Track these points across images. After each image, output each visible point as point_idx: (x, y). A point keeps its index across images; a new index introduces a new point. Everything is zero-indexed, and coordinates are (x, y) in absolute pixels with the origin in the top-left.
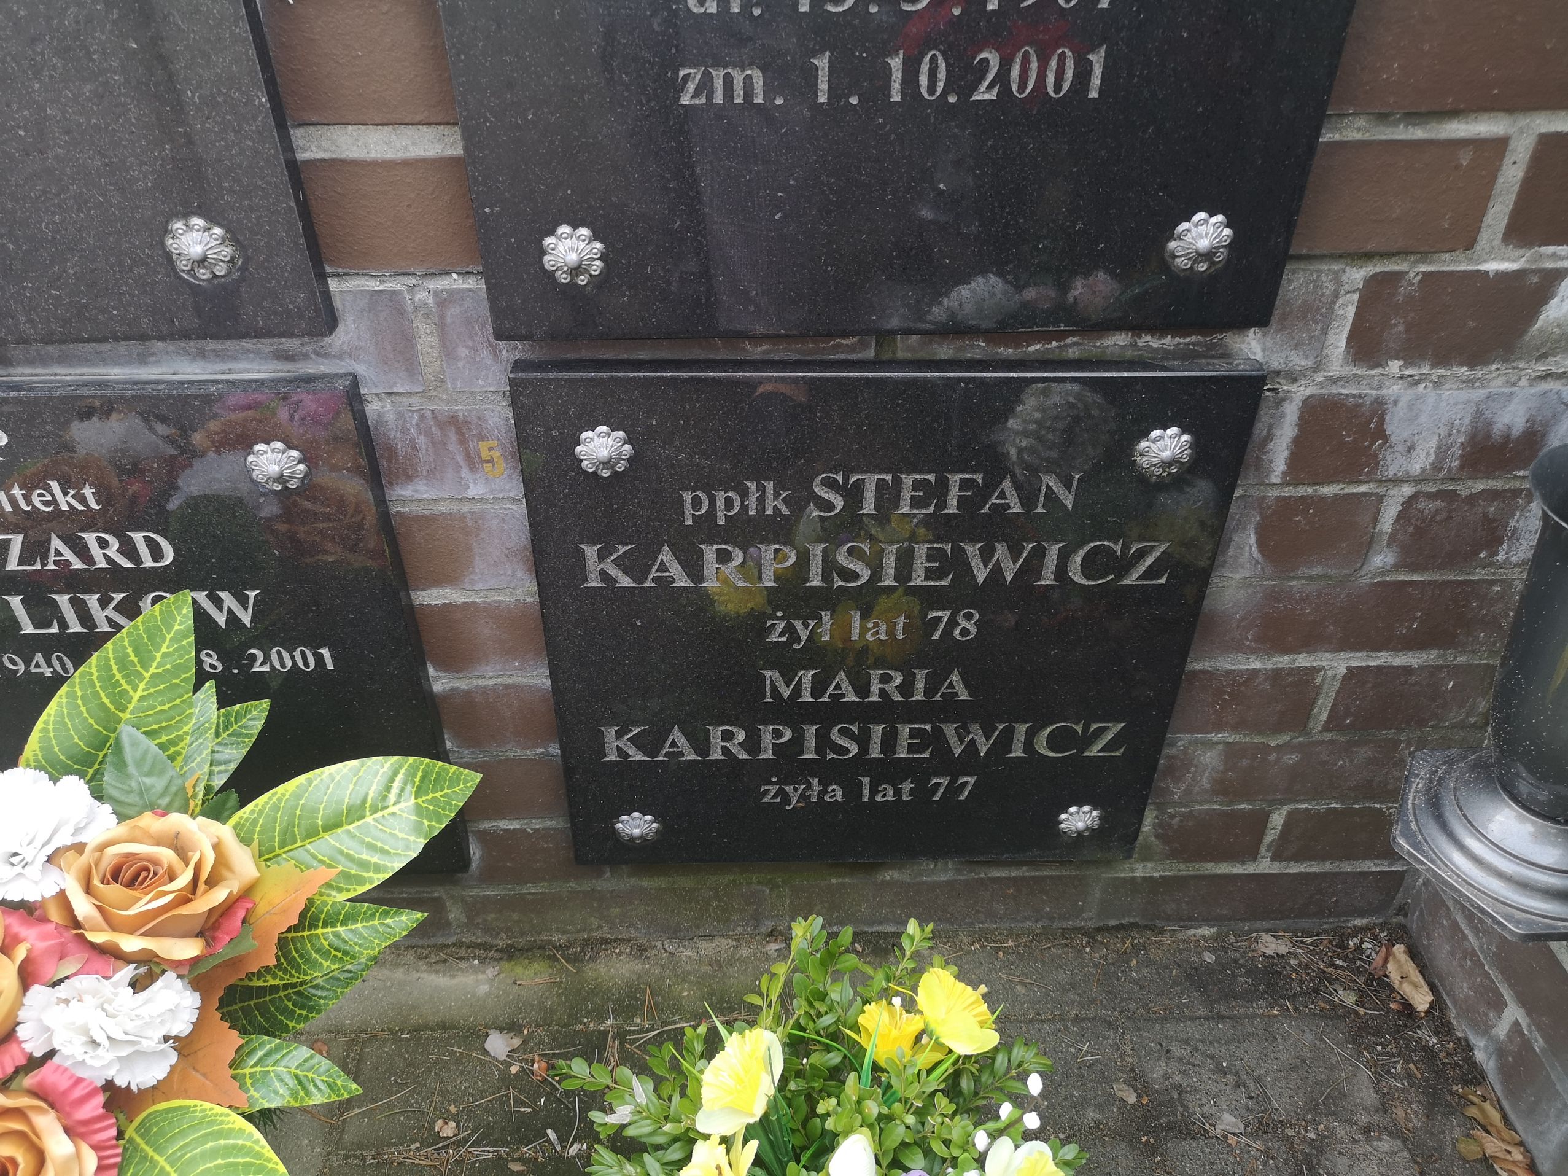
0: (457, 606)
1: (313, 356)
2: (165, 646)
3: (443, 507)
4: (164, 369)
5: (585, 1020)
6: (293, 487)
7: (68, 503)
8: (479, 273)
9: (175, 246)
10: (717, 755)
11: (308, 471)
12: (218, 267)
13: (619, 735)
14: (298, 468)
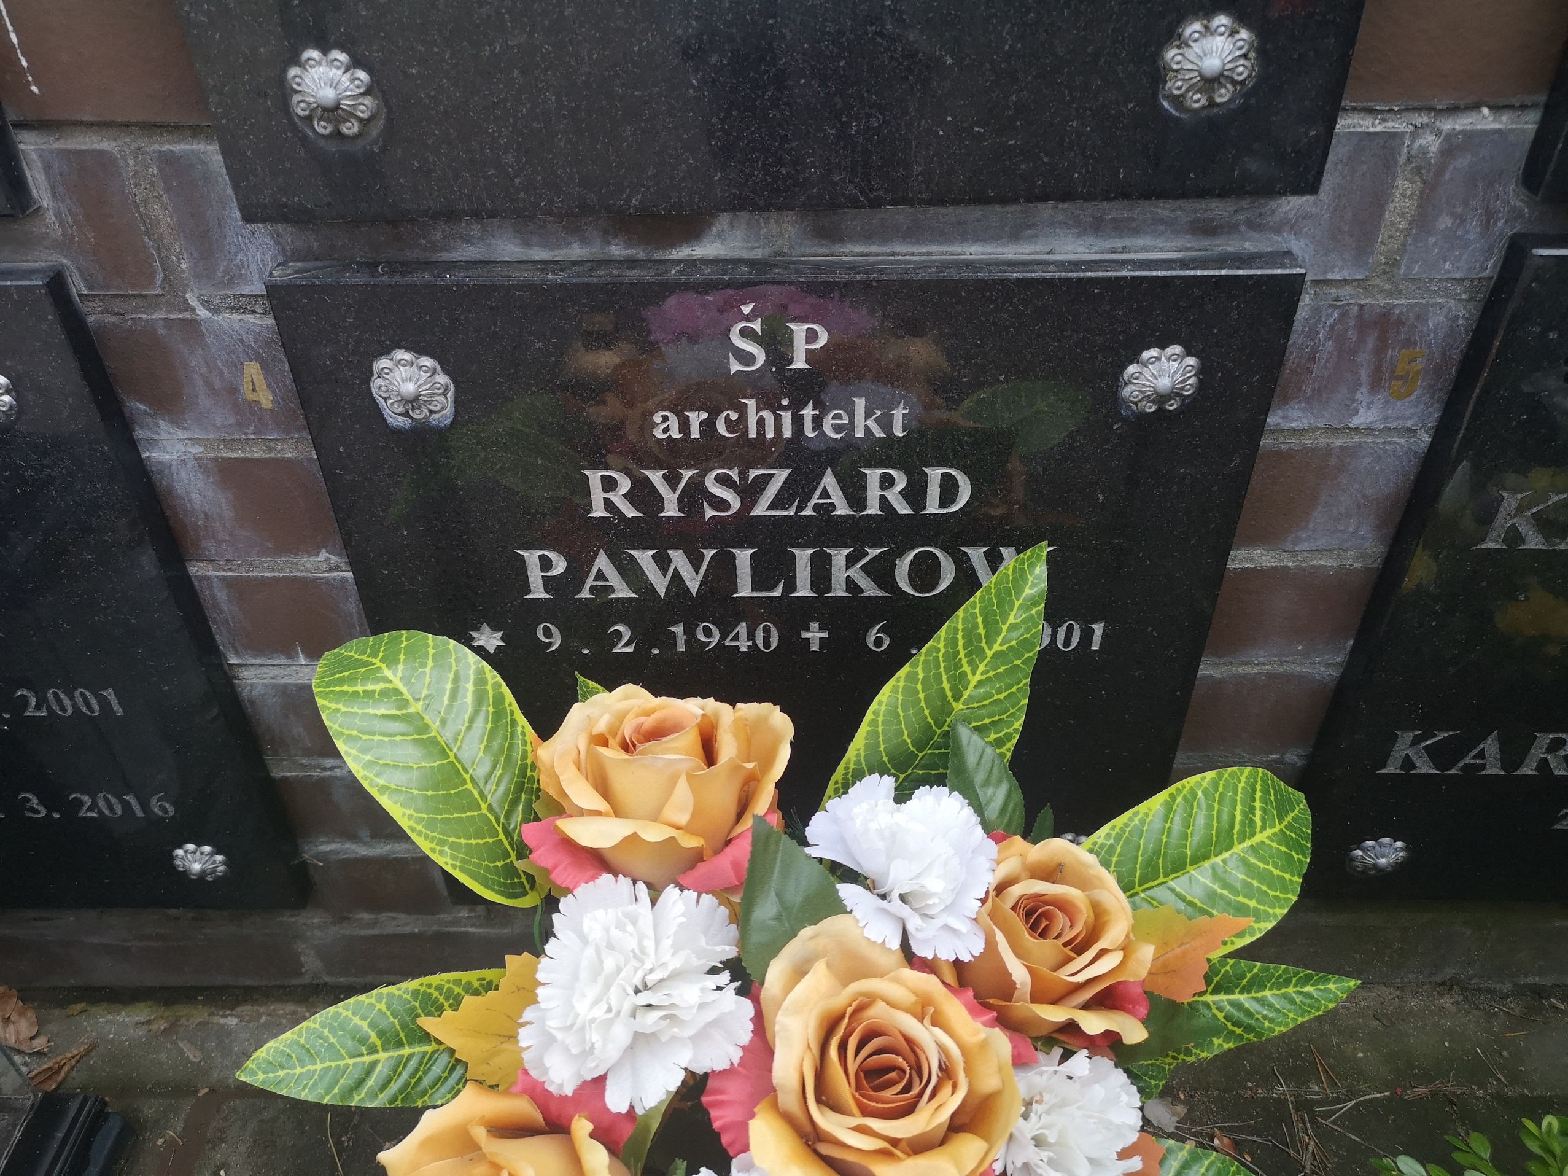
0: (1262, 571)
1: (1243, 228)
2: (1012, 615)
3: (1308, 440)
4: (1038, 247)
5: (1250, 1084)
6: (1171, 408)
7: (867, 428)
8: (1523, 107)
9: (1179, 58)
10: (1528, 769)
11: (1202, 386)
12: (1223, 91)
13: (1416, 741)
14: (1190, 382)
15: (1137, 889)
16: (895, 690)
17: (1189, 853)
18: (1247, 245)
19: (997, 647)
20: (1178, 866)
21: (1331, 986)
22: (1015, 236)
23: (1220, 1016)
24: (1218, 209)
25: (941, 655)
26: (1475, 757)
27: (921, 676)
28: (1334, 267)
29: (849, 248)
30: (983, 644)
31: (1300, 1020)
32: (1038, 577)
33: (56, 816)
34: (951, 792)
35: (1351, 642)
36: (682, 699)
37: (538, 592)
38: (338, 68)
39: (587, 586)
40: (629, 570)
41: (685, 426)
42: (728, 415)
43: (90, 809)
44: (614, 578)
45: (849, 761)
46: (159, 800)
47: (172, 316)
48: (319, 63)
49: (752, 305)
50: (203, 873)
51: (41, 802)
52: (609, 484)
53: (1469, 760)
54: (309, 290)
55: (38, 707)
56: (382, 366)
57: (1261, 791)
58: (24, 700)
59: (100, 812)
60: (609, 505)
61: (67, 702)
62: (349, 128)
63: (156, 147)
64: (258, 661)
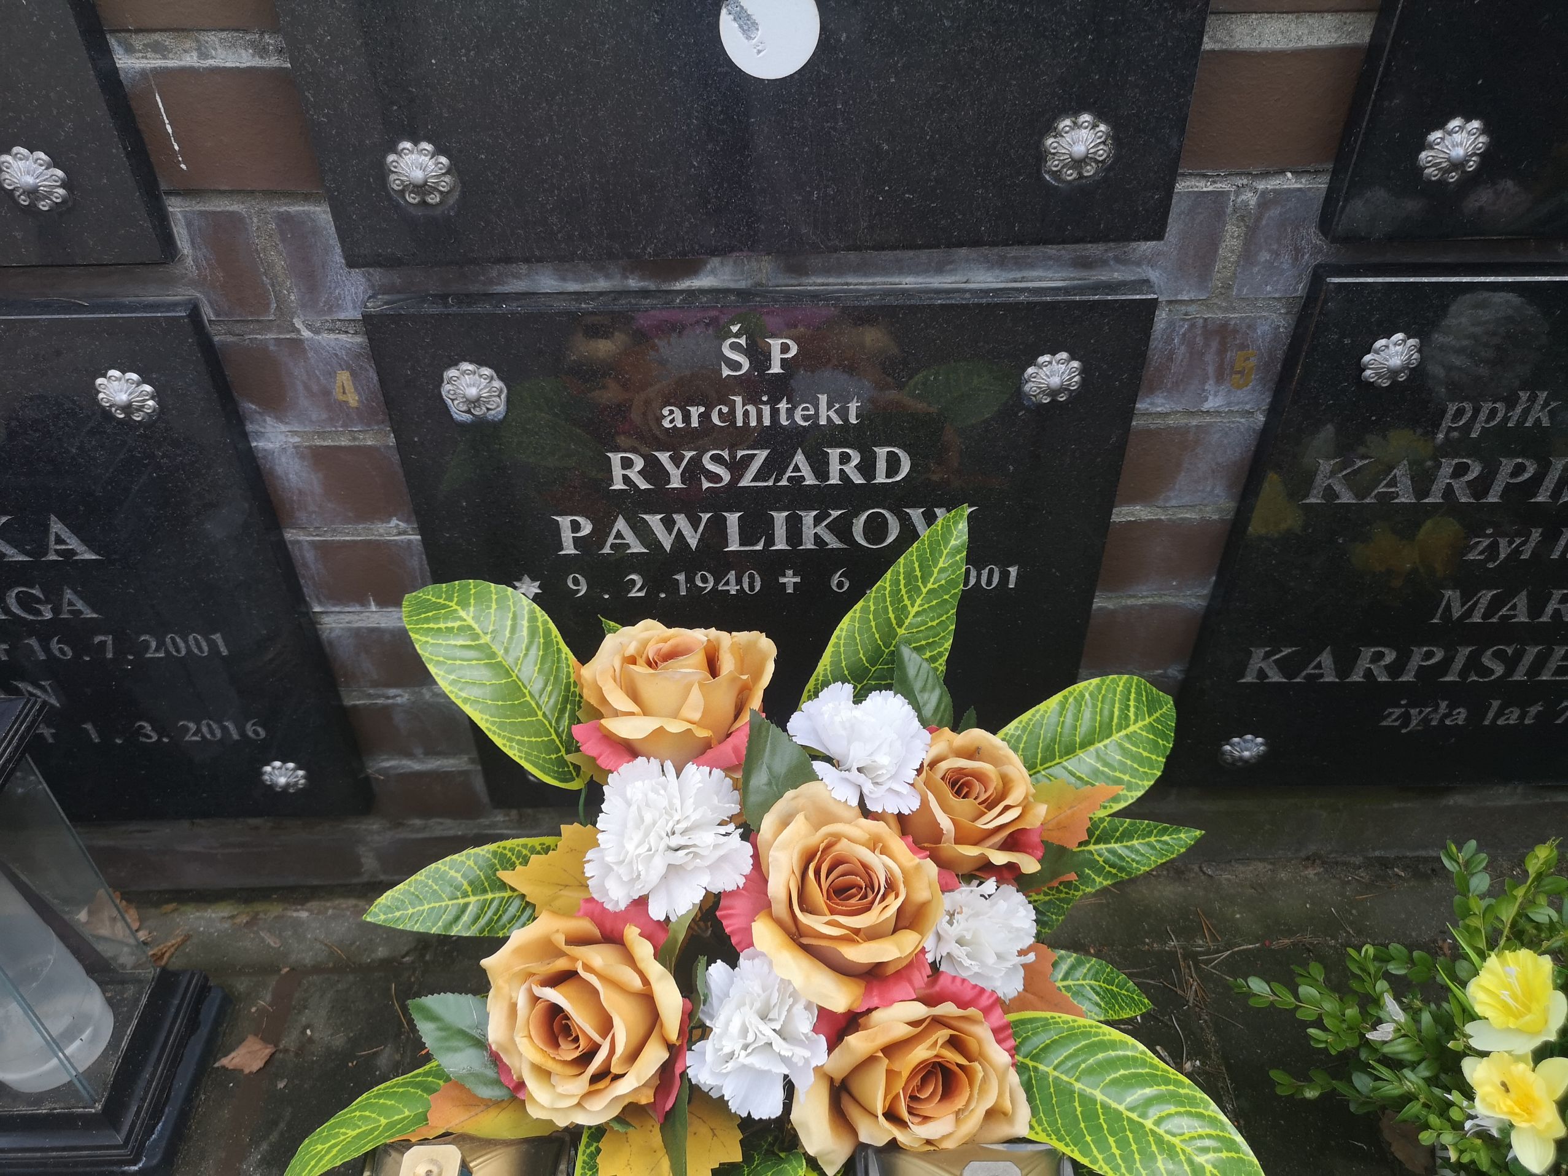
0: (1141, 523)
1: (1112, 263)
2: (941, 560)
3: (1171, 421)
4: (957, 278)
5: (1147, 940)
6: (1062, 399)
7: (828, 417)
8: (1316, 172)
9: (1055, 145)
10: (1357, 677)
11: (1084, 382)
12: (1089, 167)
13: (1267, 656)
14: (1075, 379)
15: (1039, 768)
16: (853, 619)
17: (1078, 740)
18: (1116, 275)
19: (930, 586)
20: (1070, 750)
21: (1182, 836)
22: (940, 270)
23: (1101, 860)
24: (1094, 250)
25: (887, 592)
26: (1315, 668)
27: (872, 609)
28: (1182, 290)
29: (813, 279)
30: (920, 583)
31: (1160, 861)
32: (961, 531)
33: (165, 740)
34: (895, 694)
35: (1214, 578)
36: (691, 629)
37: (569, 549)
38: (426, 155)
39: (608, 544)
40: (643, 532)
41: (687, 417)
42: (721, 409)
43: (195, 734)
44: (630, 537)
45: (818, 675)
46: (254, 725)
47: (282, 336)
48: (412, 152)
49: (739, 325)
50: (288, 785)
51: (153, 729)
52: (627, 464)
53: (1309, 671)
54: (396, 318)
55: (157, 650)
56: (451, 375)
57: (1135, 693)
58: (146, 646)
59: (203, 737)
60: (626, 479)
61: (182, 645)
62: (433, 199)
63: (275, 208)
64: (337, 609)
